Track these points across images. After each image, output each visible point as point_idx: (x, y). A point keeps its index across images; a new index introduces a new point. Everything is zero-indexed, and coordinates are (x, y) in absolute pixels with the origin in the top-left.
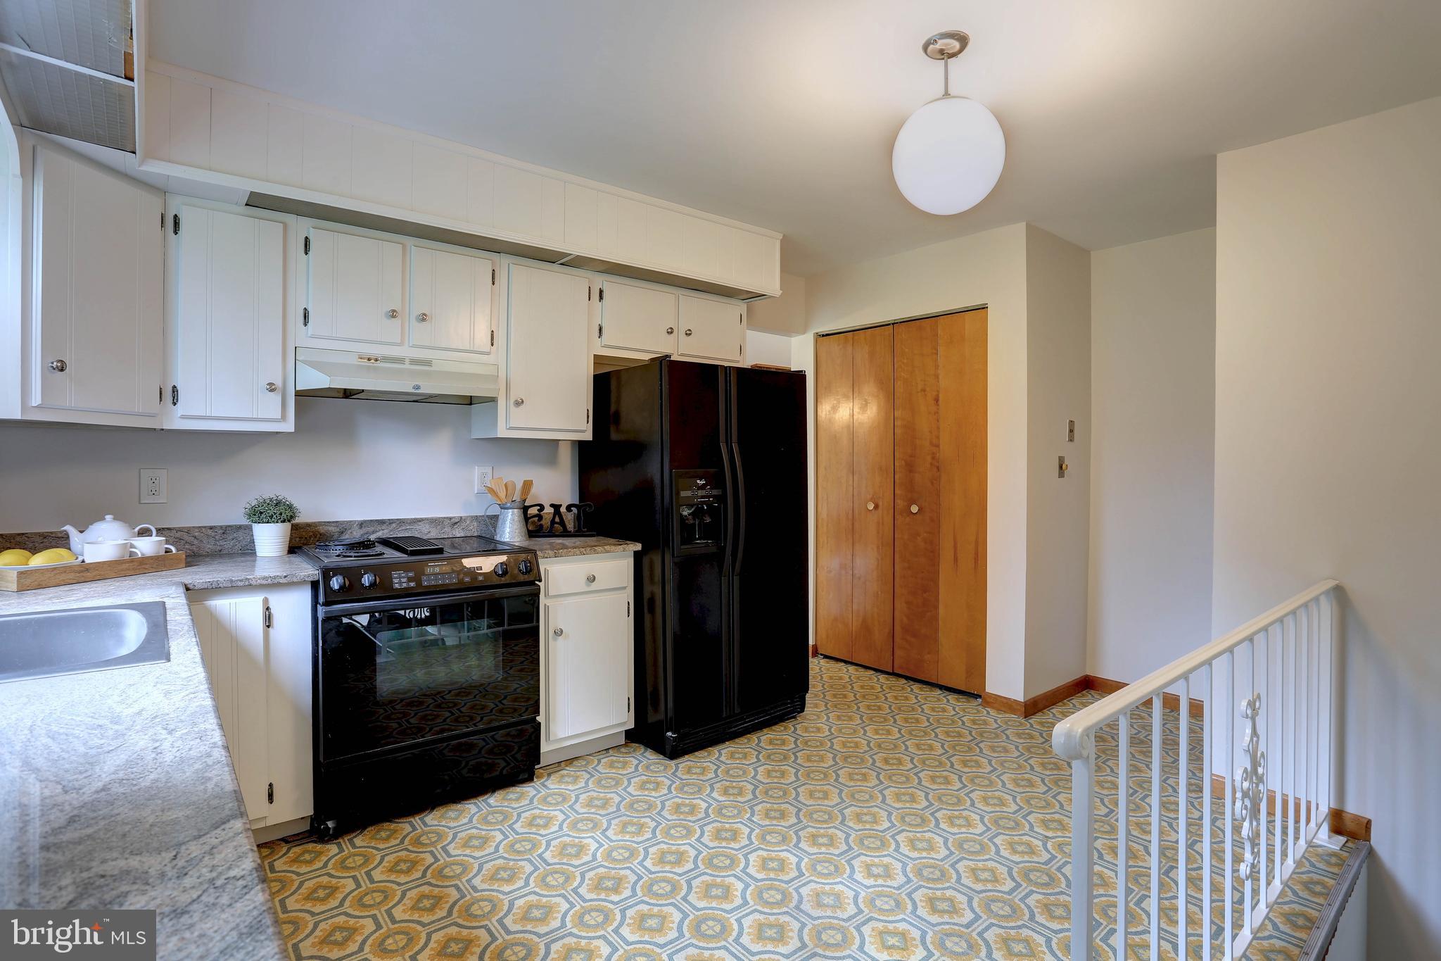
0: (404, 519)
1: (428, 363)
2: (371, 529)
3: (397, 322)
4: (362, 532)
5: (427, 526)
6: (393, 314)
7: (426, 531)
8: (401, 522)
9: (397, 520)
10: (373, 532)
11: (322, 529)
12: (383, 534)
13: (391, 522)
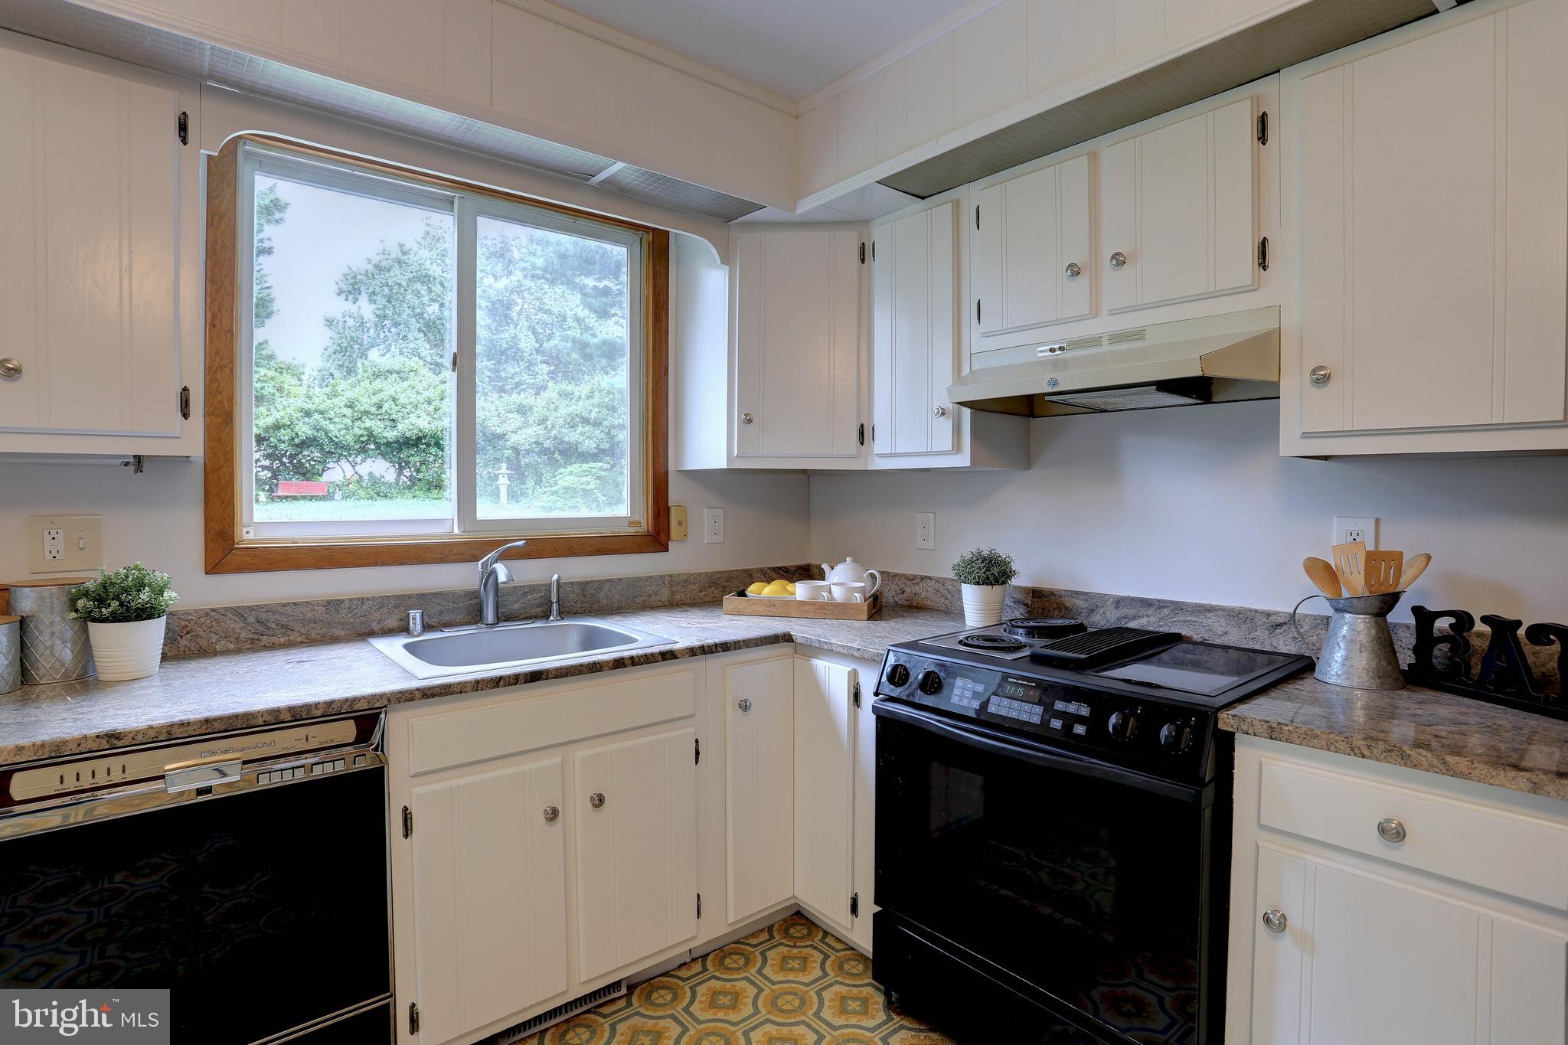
0: (1182, 603)
1: (1138, 334)
2: (1131, 612)
3: (1083, 281)
4: (1117, 614)
5: (1223, 621)
6: (1074, 271)
7: (1220, 630)
8: (1178, 607)
9: (1172, 602)
10: (1135, 618)
11: (1068, 602)
12: (1149, 623)
13: (1161, 604)
